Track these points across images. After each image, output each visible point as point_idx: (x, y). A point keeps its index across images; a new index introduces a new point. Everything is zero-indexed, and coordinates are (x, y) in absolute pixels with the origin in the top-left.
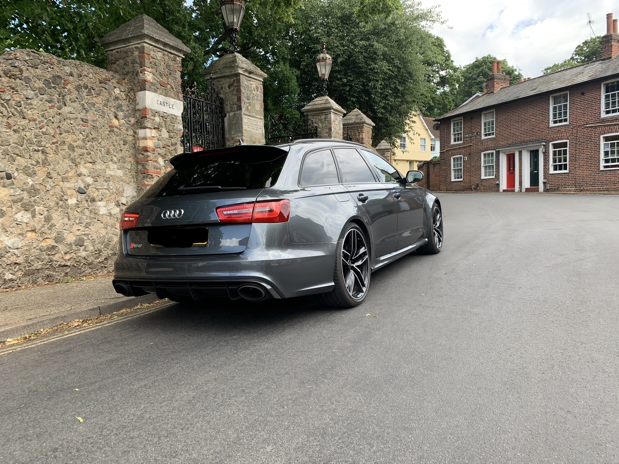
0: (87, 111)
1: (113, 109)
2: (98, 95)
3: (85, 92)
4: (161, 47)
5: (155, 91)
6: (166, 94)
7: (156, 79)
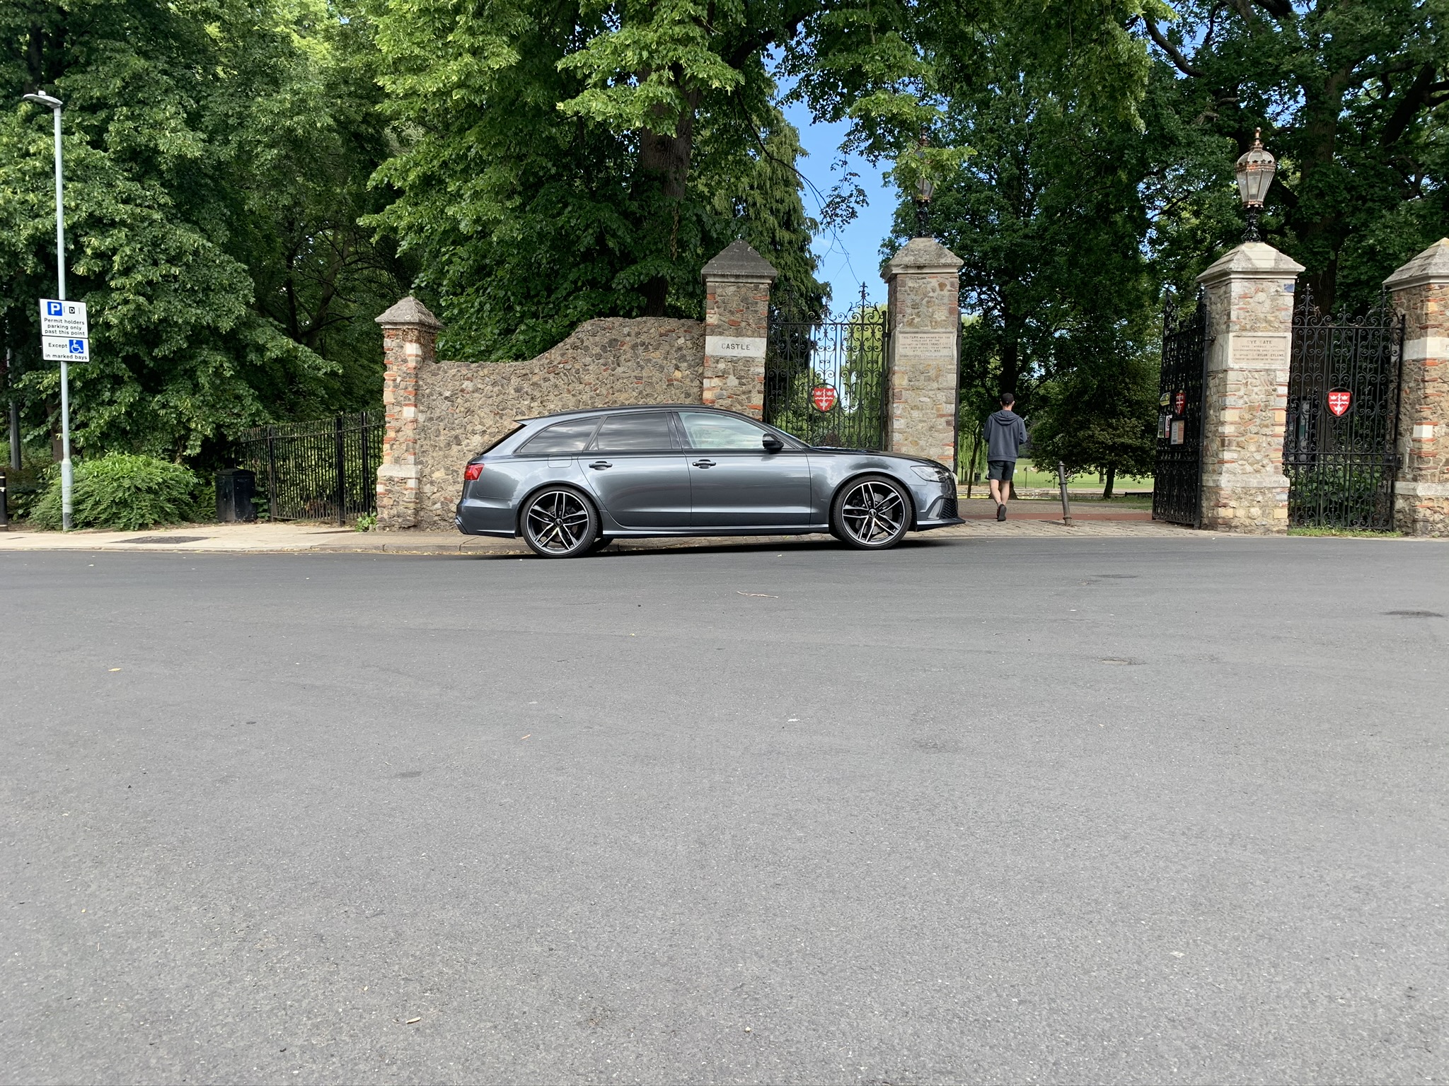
0: (642, 368)
1: (674, 361)
2: (656, 349)
3: (641, 349)
4: (733, 280)
5: (721, 334)
6: (739, 334)
7: (723, 319)
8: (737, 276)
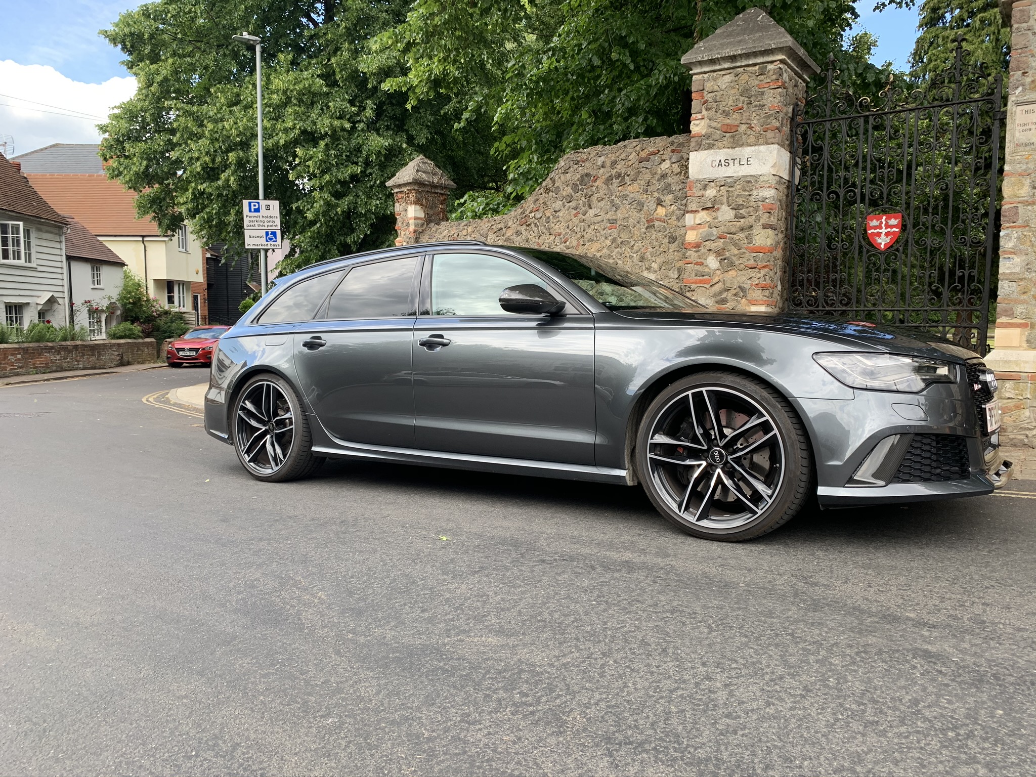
0: (617, 208)
1: (656, 195)
2: (635, 180)
3: (616, 182)
4: (727, 65)
5: (710, 147)
6: (736, 143)
7: (714, 124)
8: (733, 58)
